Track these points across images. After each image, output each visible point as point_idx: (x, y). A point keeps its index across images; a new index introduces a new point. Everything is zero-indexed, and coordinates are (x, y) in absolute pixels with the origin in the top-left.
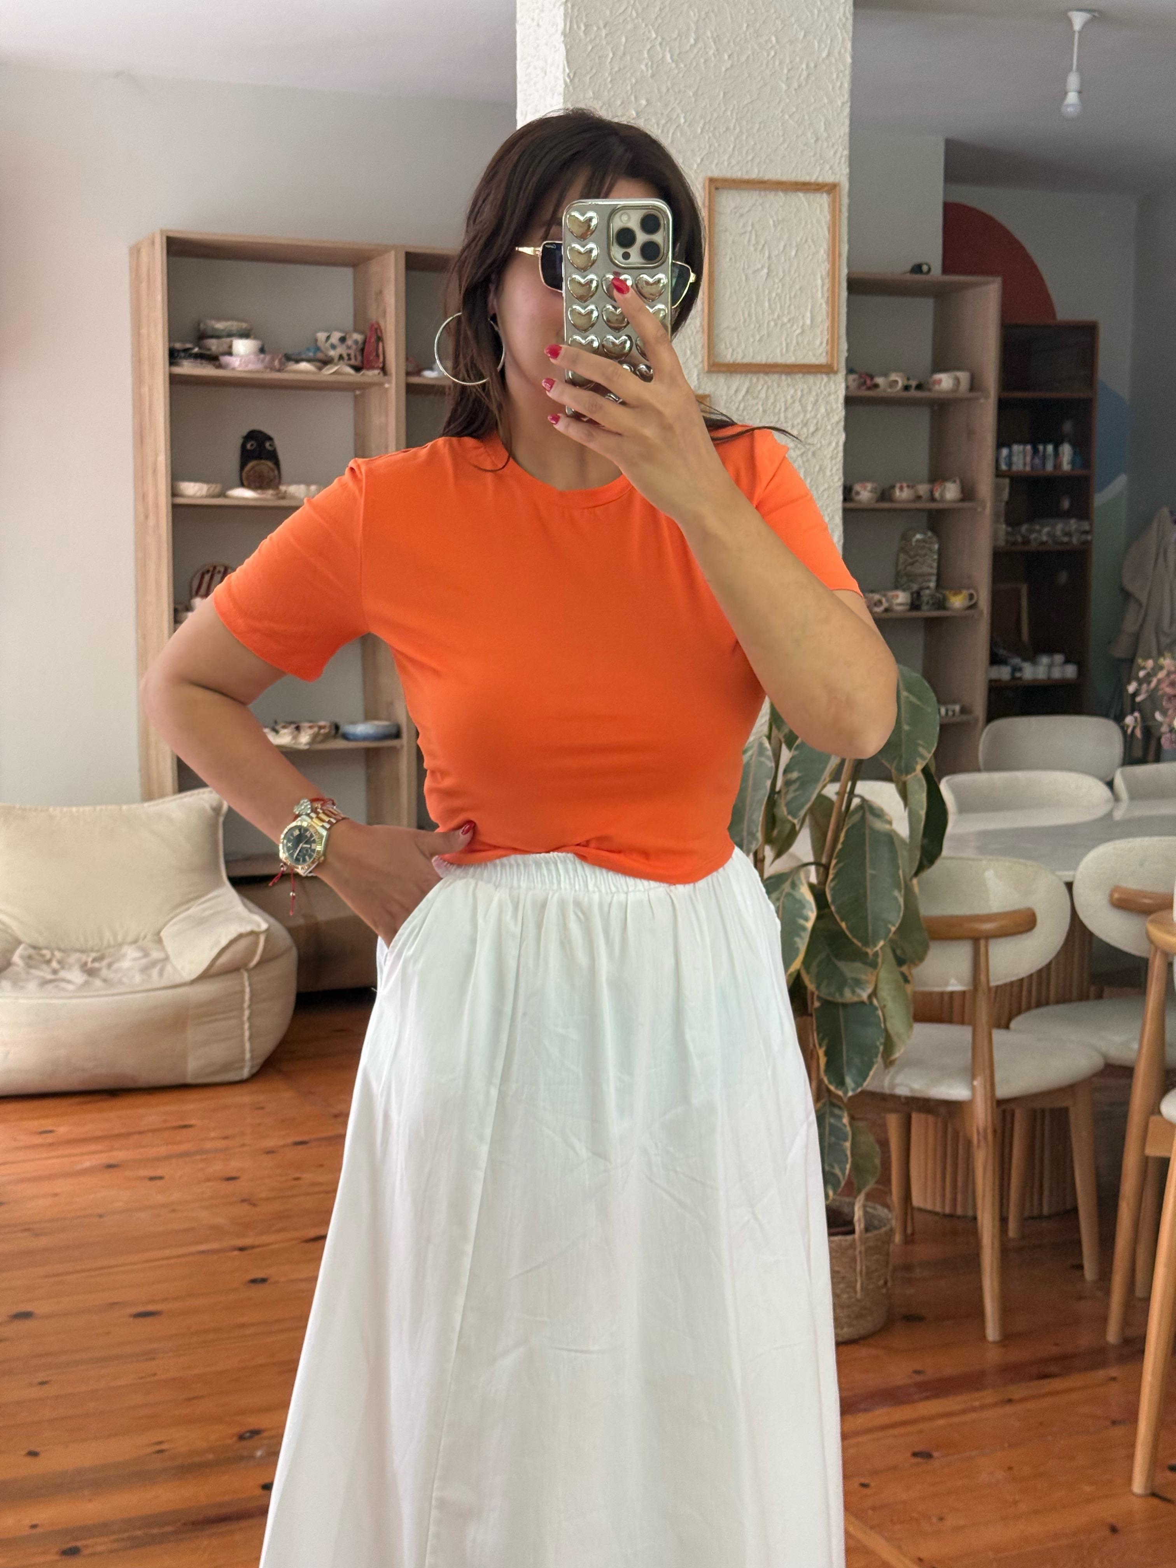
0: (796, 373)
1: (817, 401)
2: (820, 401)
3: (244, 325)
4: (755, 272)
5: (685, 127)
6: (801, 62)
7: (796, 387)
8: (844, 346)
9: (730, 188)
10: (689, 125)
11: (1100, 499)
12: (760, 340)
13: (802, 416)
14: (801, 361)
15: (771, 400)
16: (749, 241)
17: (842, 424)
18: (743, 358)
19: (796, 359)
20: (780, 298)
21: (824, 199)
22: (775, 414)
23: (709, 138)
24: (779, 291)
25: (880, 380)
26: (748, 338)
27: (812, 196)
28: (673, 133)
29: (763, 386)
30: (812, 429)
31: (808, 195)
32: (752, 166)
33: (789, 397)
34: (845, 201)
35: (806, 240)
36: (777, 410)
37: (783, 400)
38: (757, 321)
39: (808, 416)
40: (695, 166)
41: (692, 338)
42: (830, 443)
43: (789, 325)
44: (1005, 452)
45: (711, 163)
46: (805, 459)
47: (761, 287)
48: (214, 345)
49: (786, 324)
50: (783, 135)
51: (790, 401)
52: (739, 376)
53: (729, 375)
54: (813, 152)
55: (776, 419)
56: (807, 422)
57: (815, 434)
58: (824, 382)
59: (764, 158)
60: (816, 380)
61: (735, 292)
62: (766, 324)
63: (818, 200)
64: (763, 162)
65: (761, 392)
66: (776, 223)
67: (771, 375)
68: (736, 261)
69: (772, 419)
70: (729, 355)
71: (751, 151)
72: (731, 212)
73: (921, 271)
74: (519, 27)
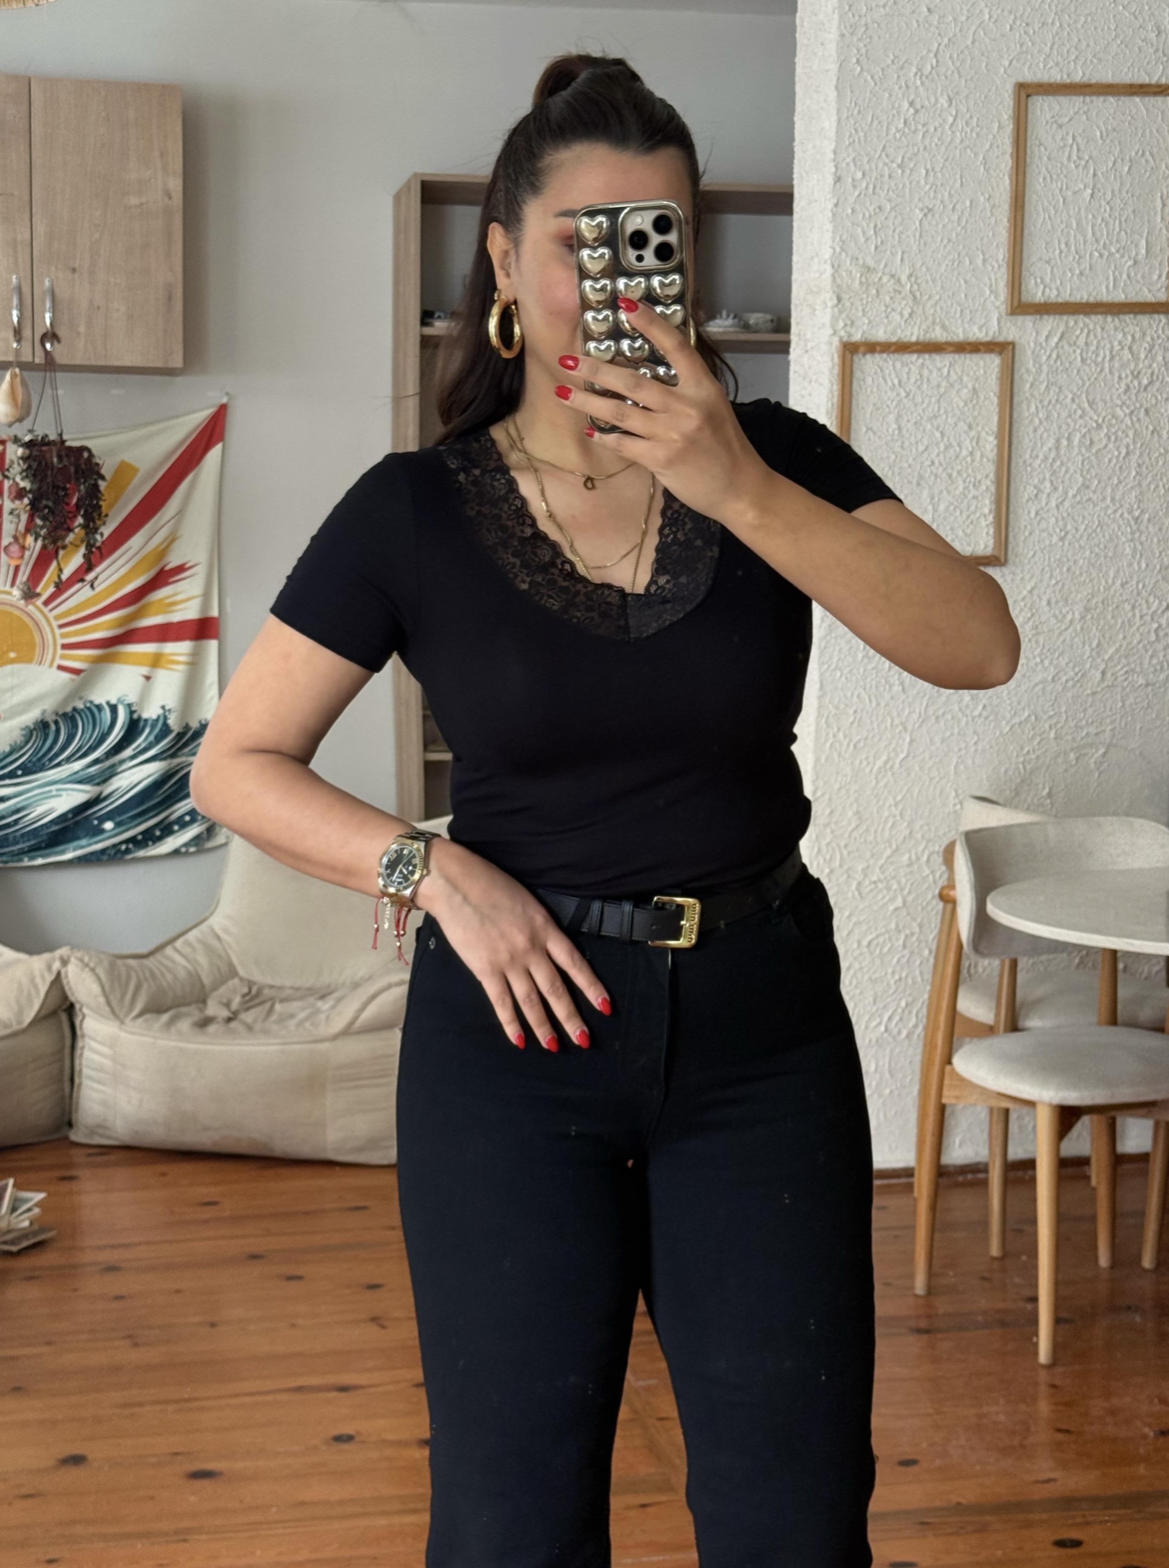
0: (1124, 313)
1: (1152, 347)
2: (1157, 347)
4: (1075, 193)
5: (991, 24)
7: (1126, 330)
9: (1048, 93)
10: (996, 21)
12: (1081, 273)
13: (1132, 367)
14: (1133, 298)
15: (1093, 348)
16: (1069, 157)
18: (1057, 296)
19: (1126, 298)
20: (1107, 223)
21: (1167, 104)
22: (1097, 364)
23: (1020, 35)
24: (1107, 215)
26: (1064, 272)
27: (1151, 101)
28: (974, 33)
29: (1082, 330)
30: (1145, 381)
31: (1147, 99)
32: (1075, 67)
33: (1116, 343)
35: (1143, 154)
36: (1100, 359)
37: (1108, 346)
38: (1077, 253)
39: (1141, 366)
40: (1002, 70)
41: (992, 275)
43: (1118, 256)
45: (1024, 64)
46: (1135, 419)
47: (1083, 212)
49: (1113, 254)
50: (1115, 30)
51: (1118, 348)
52: (1051, 318)
53: (1038, 317)
54: (1155, 48)
55: (1099, 370)
56: (1139, 373)
57: (1149, 388)
58: (1162, 324)
59: (1090, 57)
60: (1152, 322)
61: (1050, 218)
62: (1088, 255)
63: (1160, 104)
64: (1088, 62)
65: (1081, 337)
66: (1105, 134)
67: (1093, 317)
68: (1051, 181)
69: (1093, 370)
70: (1040, 294)
71: (1073, 49)
72: (1047, 122)
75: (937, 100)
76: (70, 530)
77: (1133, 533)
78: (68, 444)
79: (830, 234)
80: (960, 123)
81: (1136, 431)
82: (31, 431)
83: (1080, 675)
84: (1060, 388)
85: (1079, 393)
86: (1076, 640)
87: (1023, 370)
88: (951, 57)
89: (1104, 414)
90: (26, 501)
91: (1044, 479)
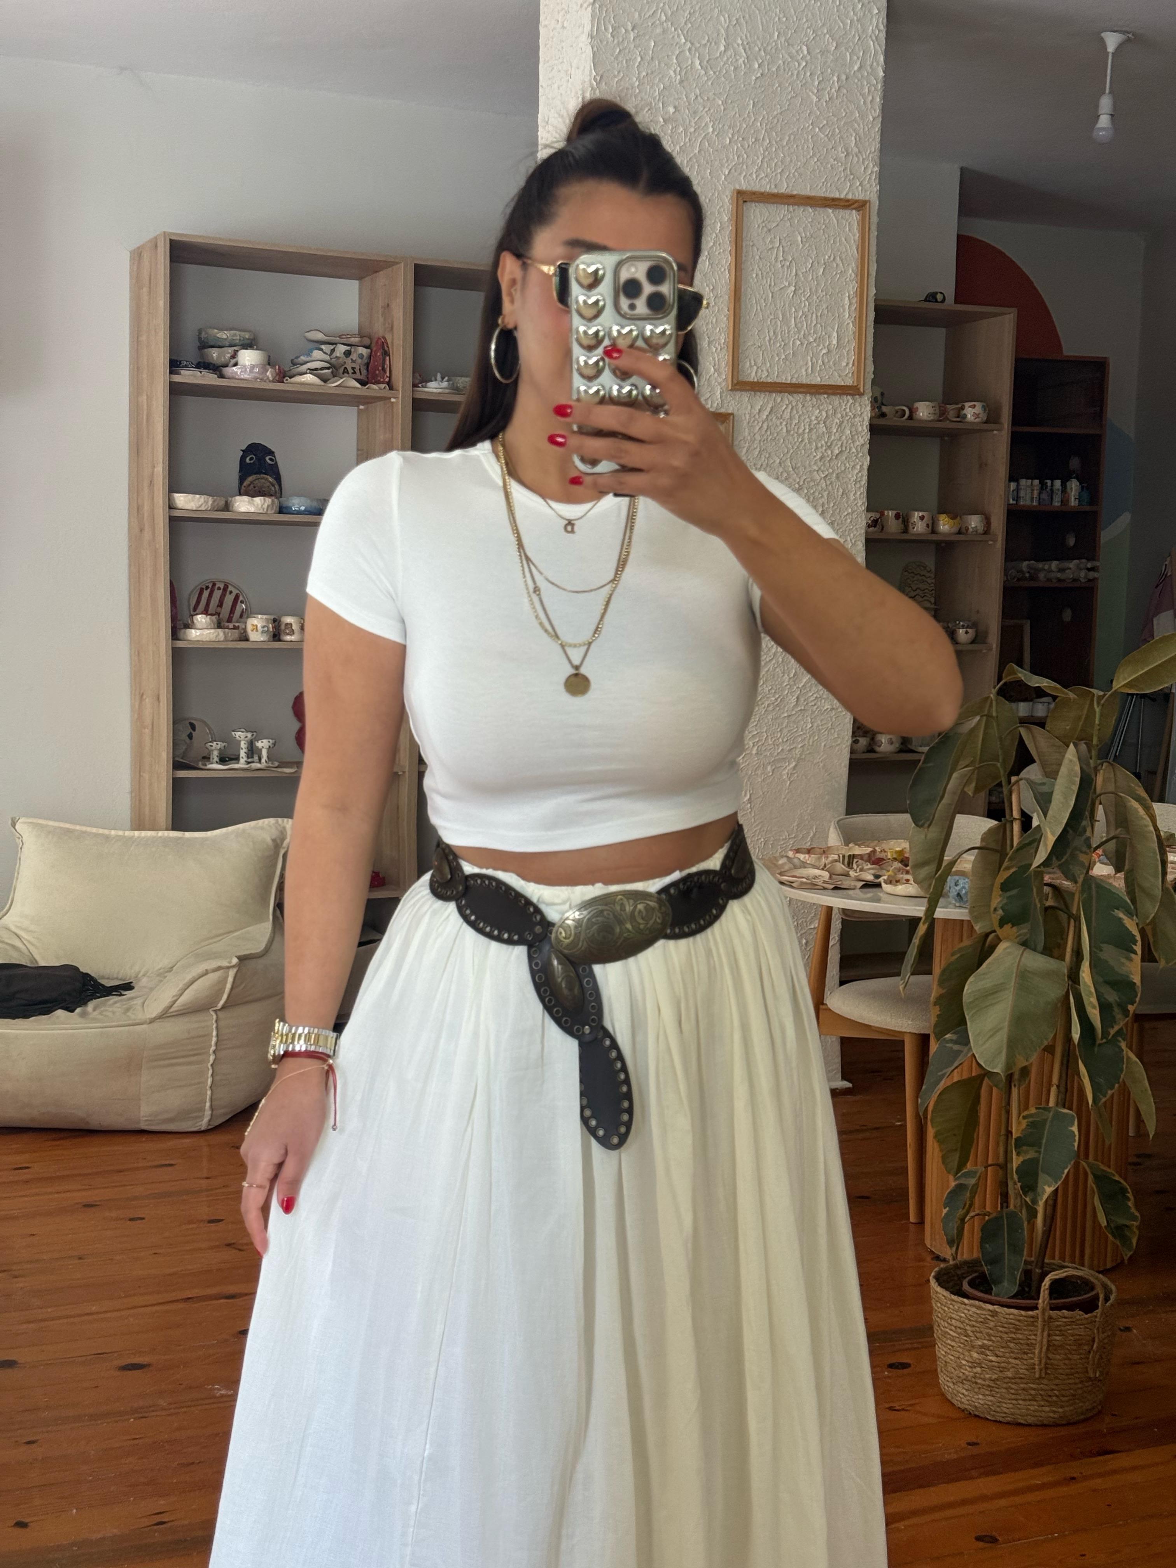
0: (821, 394)
1: (842, 424)
2: (846, 422)
3: (248, 335)
4: (781, 289)
5: (714, 138)
6: (833, 73)
7: (821, 408)
8: (871, 368)
9: (759, 202)
10: (717, 136)
11: (1106, 536)
12: (786, 358)
13: (827, 440)
14: (827, 381)
15: (796, 422)
16: (776, 259)
17: (868, 448)
18: (768, 377)
19: (821, 379)
20: (806, 317)
21: (854, 216)
22: (799, 435)
23: (738, 148)
24: (806, 310)
26: (773, 357)
27: (843, 213)
28: (701, 143)
30: (836, 451)
31: (837, 211)
32: (781, 180)
33: (813, 418)
34: (875, 219)
36: (801, 431)
37: (808, 420)
38: (783, 341)
39: (833, 438)
40: (723, 177)
41: (715, 355)
42: (854, 467)
43: (815, 345)
44: (1013, 485)
45: (740, 174)
46: (828, 482)
47: (787, 305)
48: (215, 355)
49: (811, 343)
50: (813, 149)
51: (815, 422)
52: (763, 395)
53: (753, 393)
54: (843, 167)
55: (800, 440)
56: (831, 444)
57: (839, 457)
58: (849, 404)
59: (793, 171)
60: (841, 401)
61: (761, 310)
62: (791, 343)
63: (847, 217)
64: (791, 175)
65: (786, 412)
66: (804, 240)
67: (795, 395)
68: (762, 277)
69: (796, 440)
70: (753, 374)
71: (780, 163)
72: (759, 226)
73: (936, 301)
74: (542, 31)
81: (829, 492)
83: (779, 700)
84: (770, 454)
85: (784, 459)
86: (777, 670)
87: (740, 437)
89: (805, 477)
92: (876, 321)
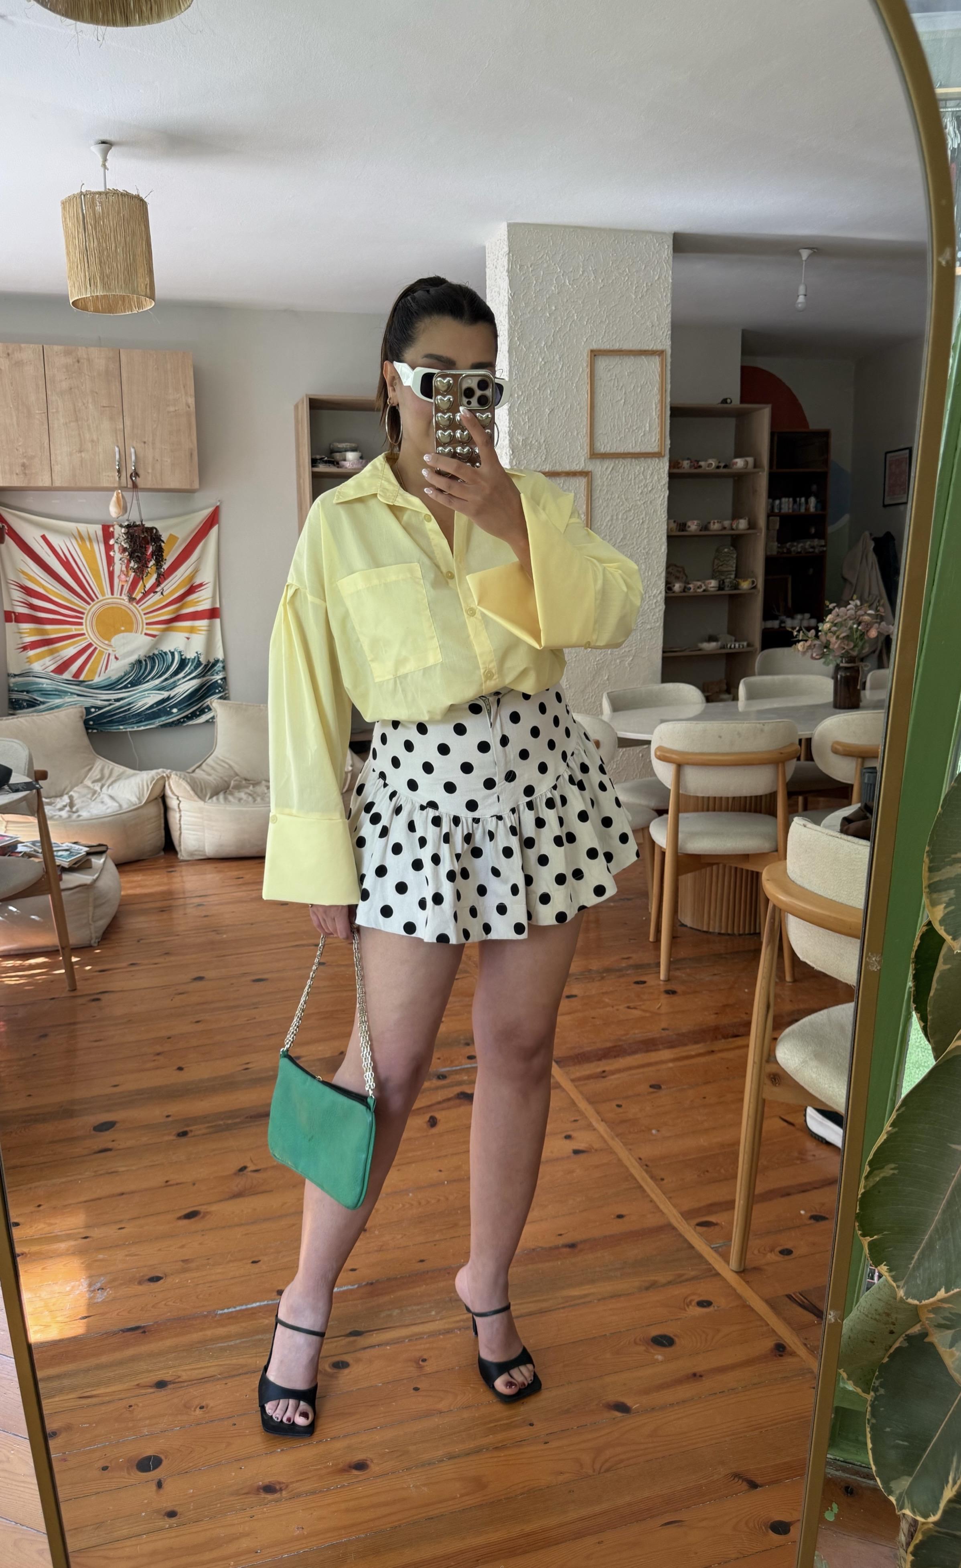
0: (640, 457)
1: (652, 473)
2: (655, 472)
3: (353, 445)
4: (616, 401)
5: (577, 321)
6: (643, 282)
7: (640, 466)
8: (668, 442)
9: (604, 355)
10: (579, 321)
11: (831, 529)
12: (620, 440)
13: (644, 482)
14: (642, 451)
15: (626, 474)
16: (613, 385)
17: (667, 485)
18: (610, 450)
19: (640, 450)
20: (631, 416)
21: (657, 360)
22: (628, 481)
23: (591, 326)
24: (631, 412)
25: (702, 463)
26: (613, 438)
27: (650, 358)
28: (570, 326)
29: (622, 466)
30: (650, 489)
31: (648, 358)
32: (615, 342)
33: (637, 471)
34: (669, 360)
35: (646, 383)
36: (629, 479)
38: (618, 430)
39: (648, 481)
40: (583, 344)
41: (581, 439)
42: (660, 497)
43: (636, 431)
44: (777, 502)
45: (593, 341)
46: (646, 506)
47: (620, 410)
48: (337, 456)
49: (634, 430)
50: (633, 324)
51: (637, 473)
52: (608, 460)
53: (602, 460)
54: (651, 334)
55: (629, 483)
56: (647, 484)
57: (651, 491)
58: (656, 463)
59: (622, 337)
60: (652, 461)
61: (606, 413)
62: (623, 431)
63: (653, 360)
64: (621, 340)
65: (621, 468)
66: (629, 374)
67: (626, 460)
68: (607, 396)
69: (627, 483)
70: (603, 449)
71: (614, 334)
72: (604, 369)
73: (726, 403)
74: (487, 270)
75: (554, 357)
76: (147, 567)
77: (645, 559)
78: (146, 526)
79: (508, 421)
80: (565, 368)
81: (646, 512)
82: (128, 520)
84: (612, 492)
85: (621, 494)
87: (596, 484)
88: (560, 337)
89: (632, 504)
90: (127, 553)
91: (606, 535)
92: (671, 416)
